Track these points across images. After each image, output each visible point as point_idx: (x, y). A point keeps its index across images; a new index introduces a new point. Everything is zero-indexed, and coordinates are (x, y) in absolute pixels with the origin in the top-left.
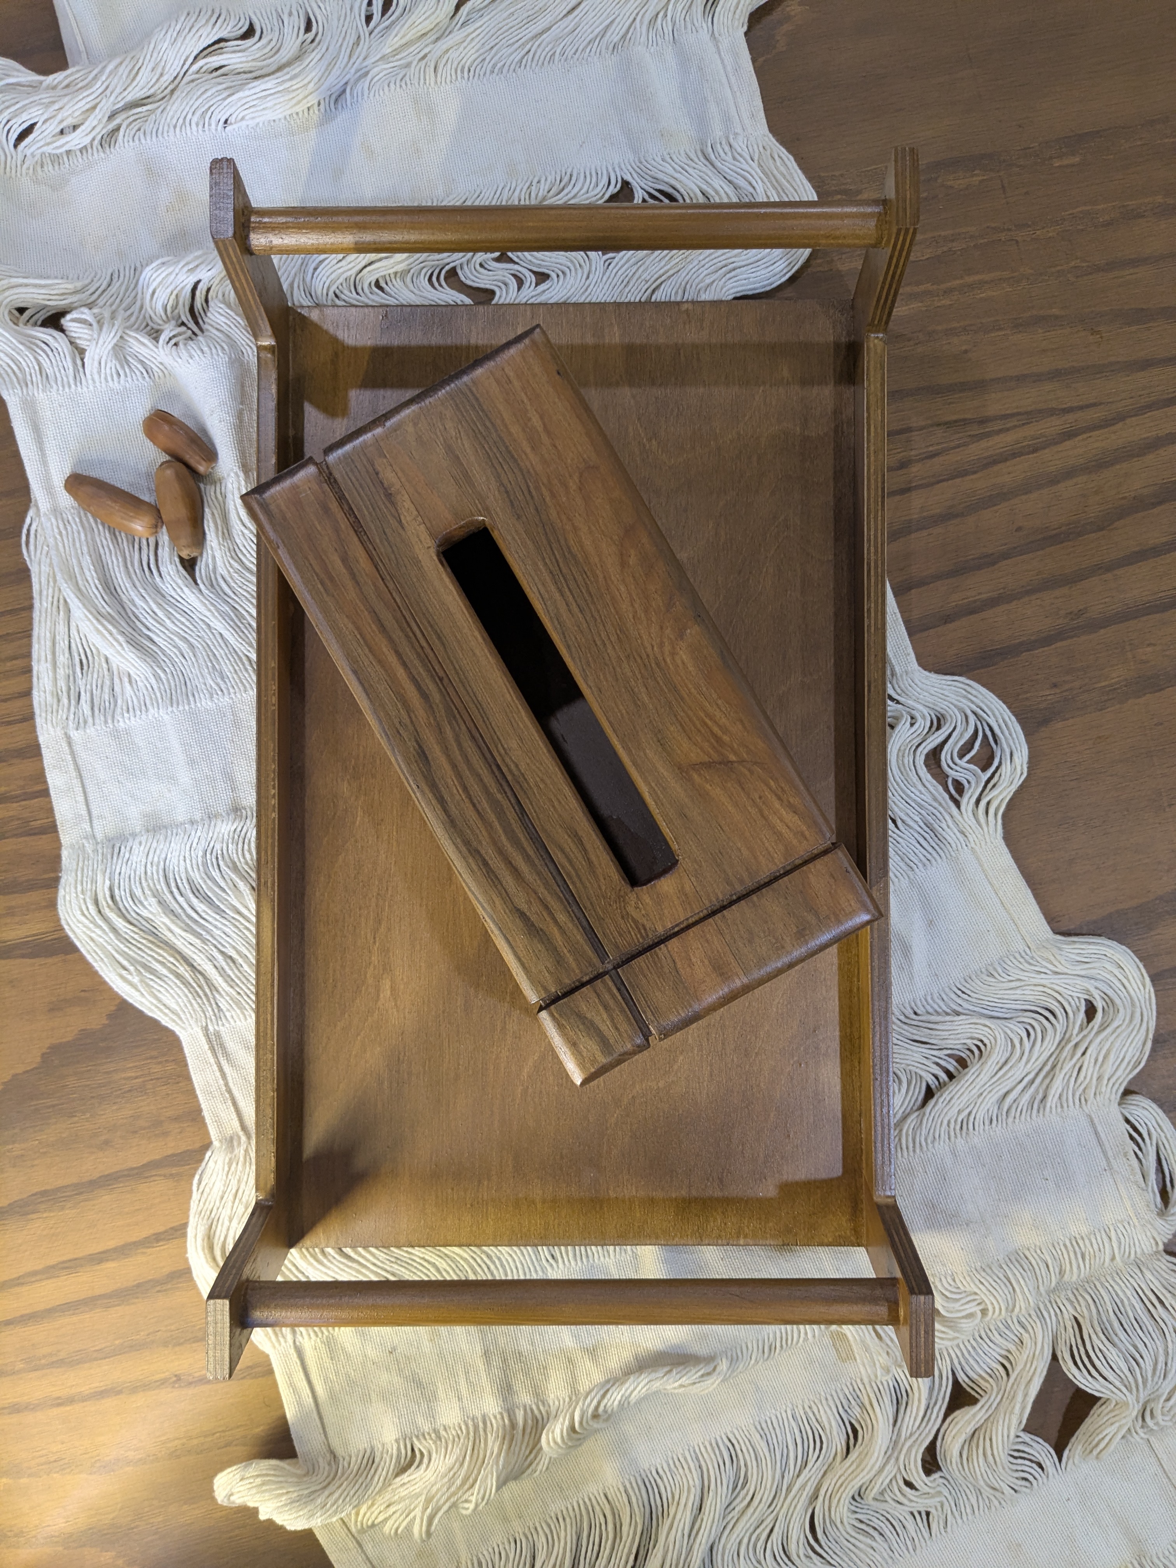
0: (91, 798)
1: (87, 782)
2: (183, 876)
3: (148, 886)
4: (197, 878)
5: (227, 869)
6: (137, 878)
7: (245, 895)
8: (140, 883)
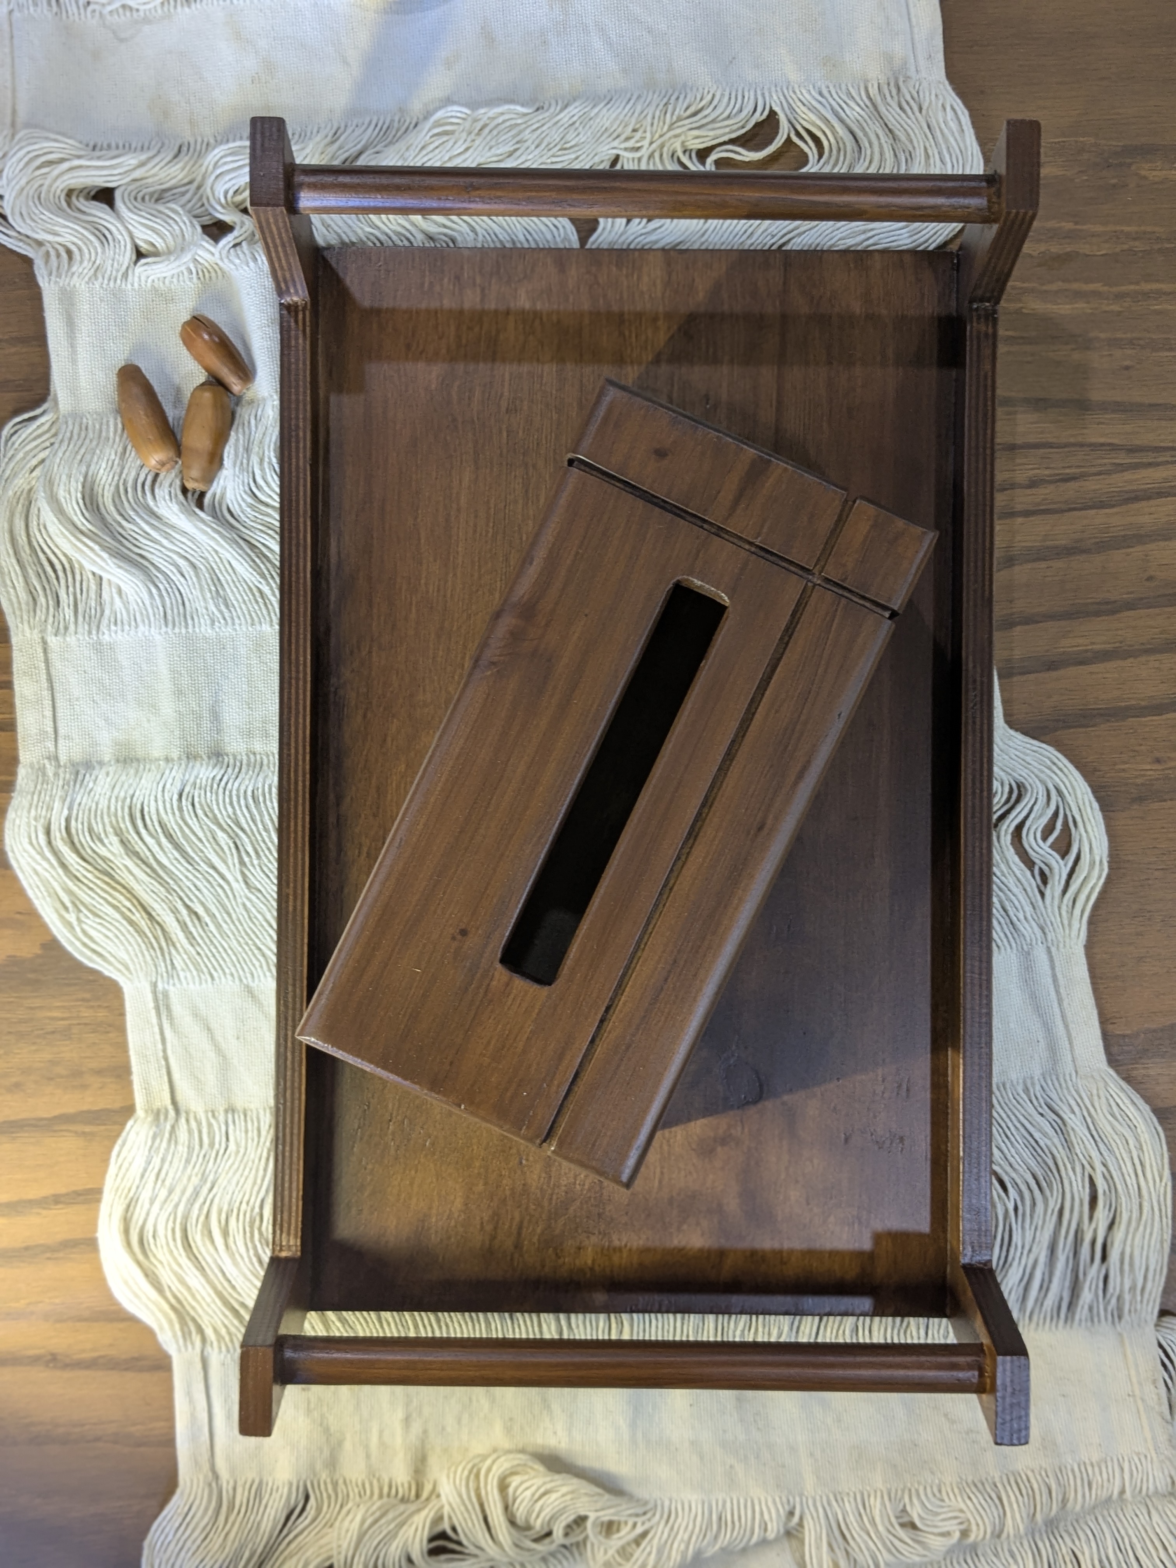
0: (59, 714)
1: (58, 696)
2: (155, 818)
3: (111, 822)
4: (171, 822)
5: (205, 819)
6: (99, 813)
7: (226, 848)
8: (102, 818)
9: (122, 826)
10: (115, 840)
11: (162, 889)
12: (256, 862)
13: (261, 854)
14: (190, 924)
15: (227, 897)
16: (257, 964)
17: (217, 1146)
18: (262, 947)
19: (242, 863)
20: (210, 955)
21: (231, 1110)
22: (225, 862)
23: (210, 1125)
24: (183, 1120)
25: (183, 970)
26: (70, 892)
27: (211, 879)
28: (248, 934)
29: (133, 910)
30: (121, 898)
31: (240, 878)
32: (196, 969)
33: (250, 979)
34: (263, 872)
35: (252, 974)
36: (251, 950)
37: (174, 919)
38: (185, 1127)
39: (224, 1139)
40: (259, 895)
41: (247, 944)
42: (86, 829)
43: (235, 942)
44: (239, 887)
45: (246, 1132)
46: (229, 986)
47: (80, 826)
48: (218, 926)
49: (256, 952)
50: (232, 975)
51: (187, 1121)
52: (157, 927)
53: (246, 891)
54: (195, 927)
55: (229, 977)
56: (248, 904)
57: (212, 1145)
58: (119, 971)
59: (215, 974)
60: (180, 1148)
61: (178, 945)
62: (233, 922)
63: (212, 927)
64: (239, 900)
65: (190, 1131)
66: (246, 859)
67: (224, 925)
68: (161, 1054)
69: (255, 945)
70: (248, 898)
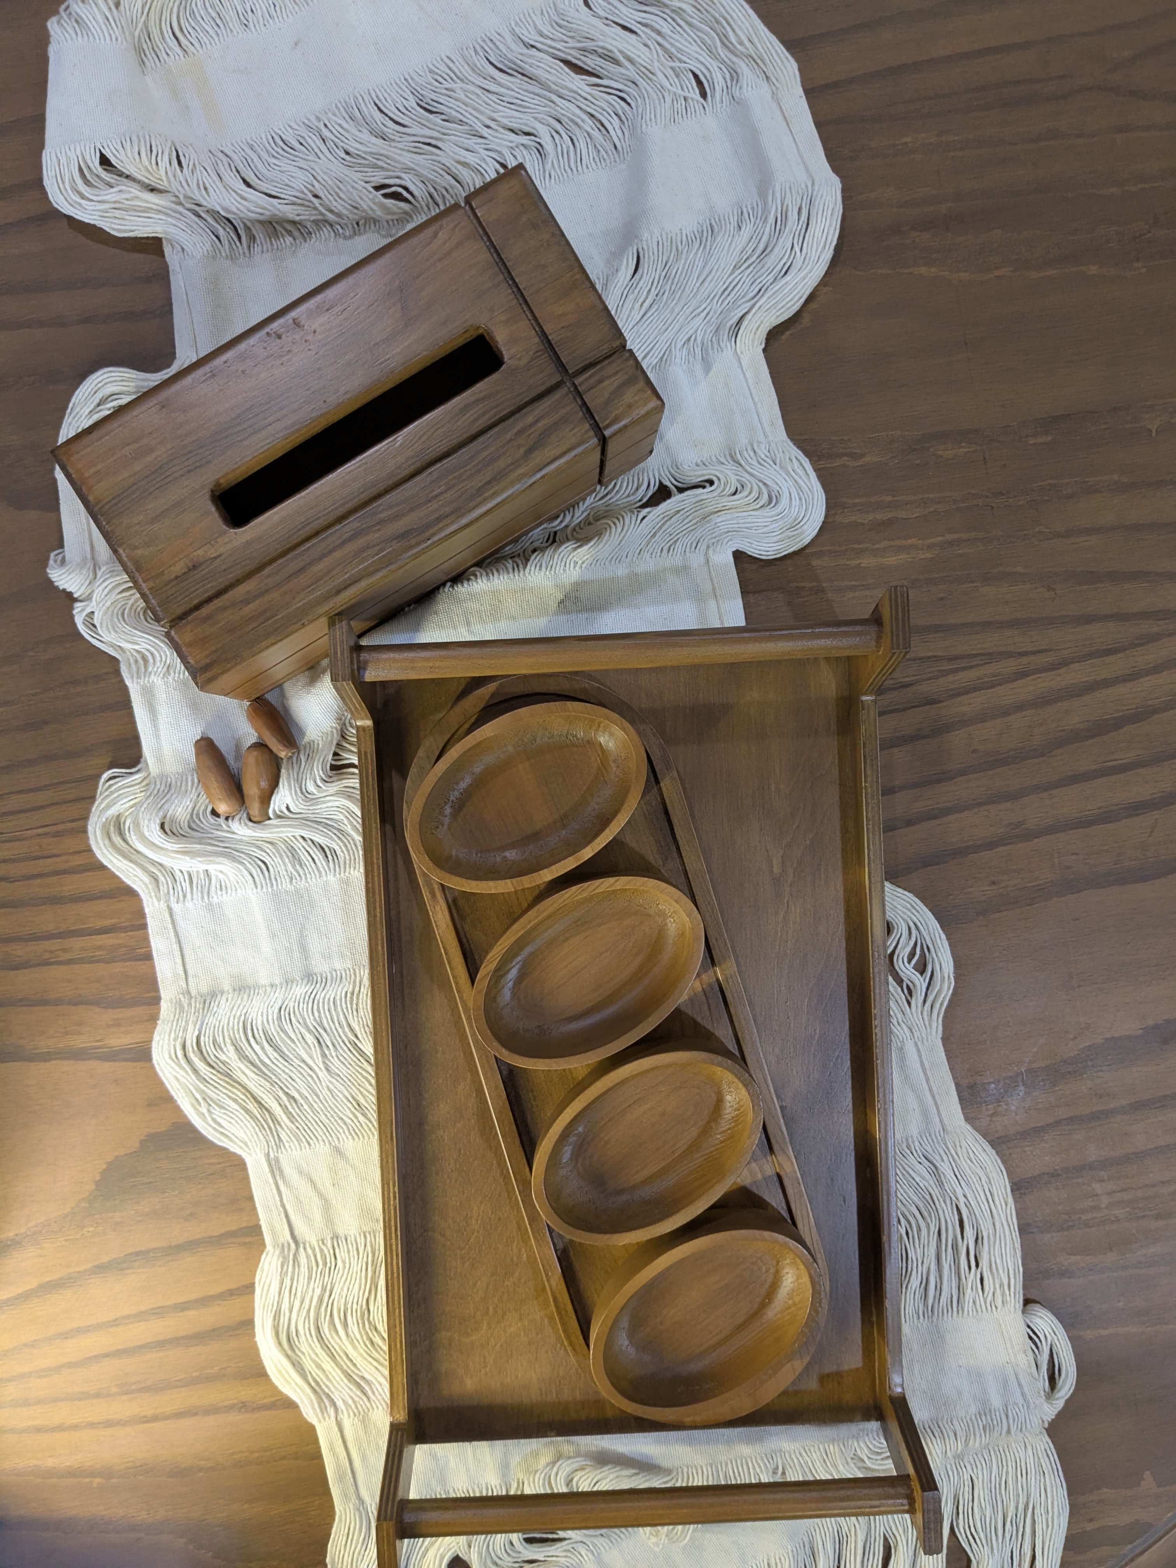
0: (187, 959)
1: (185, 947)
2: (260, 1028)
3: (229, 1035)
4: (273, 1030)
5: (298, 1024)
6: (221, 1028)
7: (312, 1046)
8: (223, 1032)
9: (237, 1036)
10: (231, 1049)
11: (267, 1084)
12: (334, 1054)
13: (338, 1047)
14: (289, 1107)
15: (315, 1083)
16: (341, 1131)
17: (329, 1265)
18: (344, 1117)
19: (324, 1055)
20: (306, 1128)
21: (336, 1237)
22: (311, 1057)
23: (321, 1251)
24: (302, 1249)
25: (287, 1142)
26: (202, 1092)
27: (302, 1071)
28: (332, 1109)
29: (248, 1101)
30: (239, 1093)
31: (323, 1068)
32: (297, 1140)
33: (337, 1142)
34: (340, 1060)
35: (338, 1138)
36: (335, 1120)
37: (278, 1105)
38: (304, 1254)
39: (333, 1259)
40: (339, 1079)
41: (332, 1116)
42: (211, 1042)
43: (323, 1116)
44: (323, 1074)
45: (349, 1252)
46: (322, 1149)
47: (207, 1039)
48: (311, 1106)
49: (339, 1121)
50: (323, 1141)
51: (305, 1249)
52: (266, 1113)
53: (329, 1077)
54: (294, 1109)
55: (321, 1142)
56: (331, 1086)
57: (325, 1264)
58: (241, 1148)
59: (311, 1142)
60: (302, 1269)
61: (283, 1124)
62: (321, 1101)
63: (306, 1107)
64: (324, 1084)
65: (308, 1257)
66: (327, 1052)
67: (315, 1105)
68: (279, 1203)
69: (338, 1116)
70: (330, 1082)
